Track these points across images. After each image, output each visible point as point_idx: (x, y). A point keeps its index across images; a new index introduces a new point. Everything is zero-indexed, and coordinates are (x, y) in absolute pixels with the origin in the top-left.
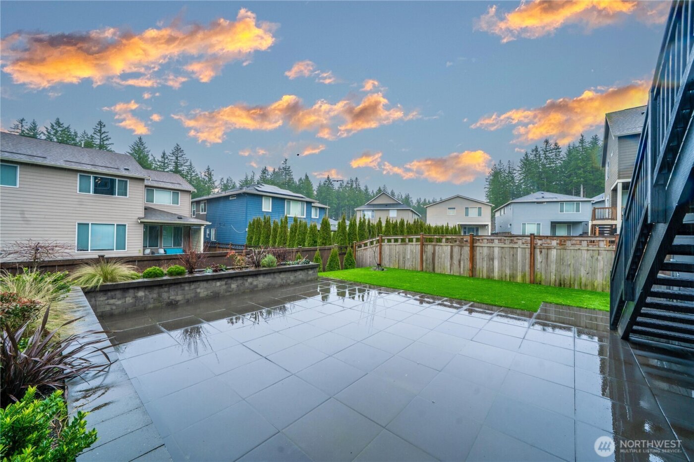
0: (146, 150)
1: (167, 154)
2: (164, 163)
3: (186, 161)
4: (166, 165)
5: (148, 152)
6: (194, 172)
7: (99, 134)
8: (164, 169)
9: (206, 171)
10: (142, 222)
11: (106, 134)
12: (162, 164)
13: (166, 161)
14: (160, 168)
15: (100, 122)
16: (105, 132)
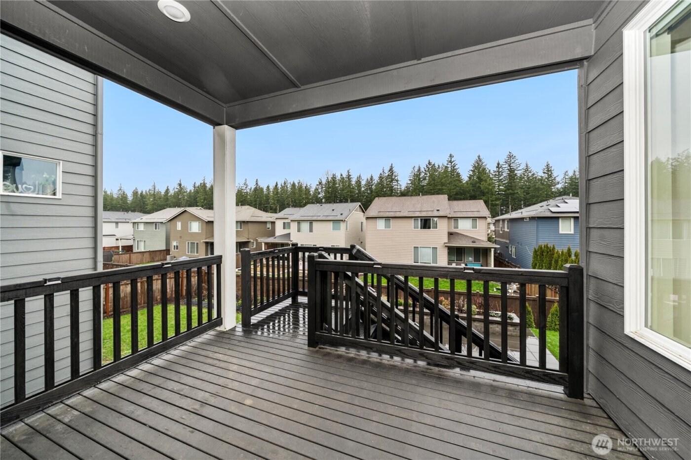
0: (483, 164)
1: (501, 163)
2: (499, 172)
3: (518, 165)
4: (500, 173)
5: (485, 165)
6: (530, 172)
7: (450, 164)
8: (499, 177)
9: (545, 168)
10: (446, 246)
11: (454, 162)
12: (497, 174)
13: (500, 170)
14: (495, 177)
15: (451, 154)
16: (453, 161)
